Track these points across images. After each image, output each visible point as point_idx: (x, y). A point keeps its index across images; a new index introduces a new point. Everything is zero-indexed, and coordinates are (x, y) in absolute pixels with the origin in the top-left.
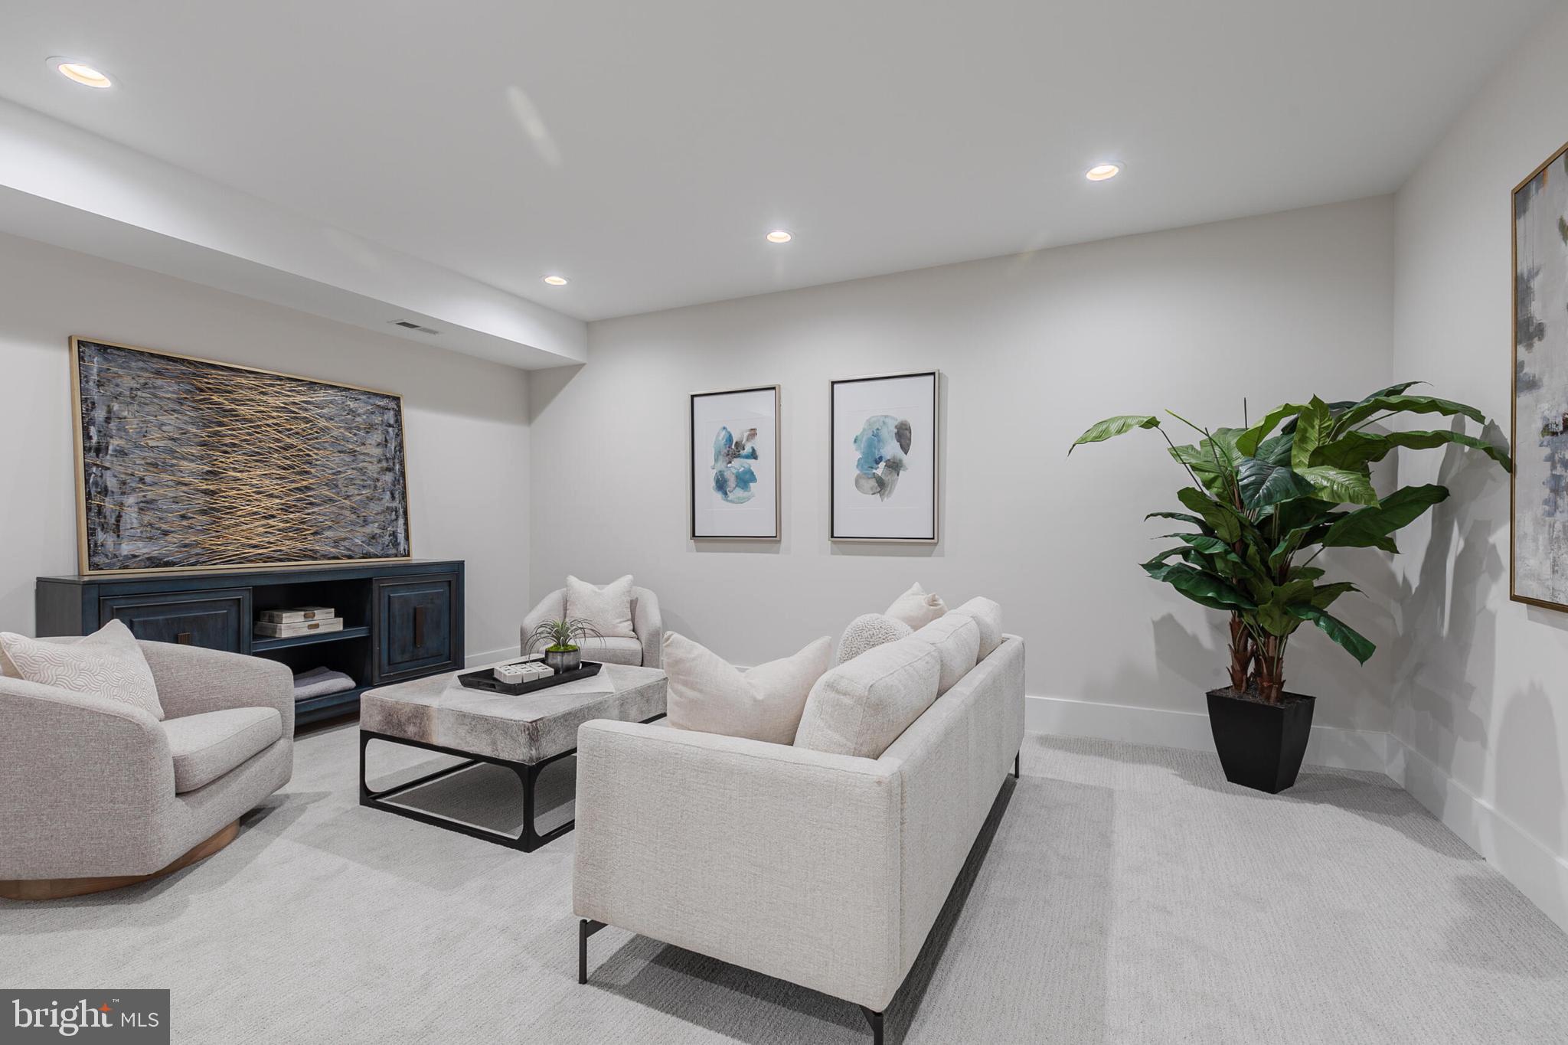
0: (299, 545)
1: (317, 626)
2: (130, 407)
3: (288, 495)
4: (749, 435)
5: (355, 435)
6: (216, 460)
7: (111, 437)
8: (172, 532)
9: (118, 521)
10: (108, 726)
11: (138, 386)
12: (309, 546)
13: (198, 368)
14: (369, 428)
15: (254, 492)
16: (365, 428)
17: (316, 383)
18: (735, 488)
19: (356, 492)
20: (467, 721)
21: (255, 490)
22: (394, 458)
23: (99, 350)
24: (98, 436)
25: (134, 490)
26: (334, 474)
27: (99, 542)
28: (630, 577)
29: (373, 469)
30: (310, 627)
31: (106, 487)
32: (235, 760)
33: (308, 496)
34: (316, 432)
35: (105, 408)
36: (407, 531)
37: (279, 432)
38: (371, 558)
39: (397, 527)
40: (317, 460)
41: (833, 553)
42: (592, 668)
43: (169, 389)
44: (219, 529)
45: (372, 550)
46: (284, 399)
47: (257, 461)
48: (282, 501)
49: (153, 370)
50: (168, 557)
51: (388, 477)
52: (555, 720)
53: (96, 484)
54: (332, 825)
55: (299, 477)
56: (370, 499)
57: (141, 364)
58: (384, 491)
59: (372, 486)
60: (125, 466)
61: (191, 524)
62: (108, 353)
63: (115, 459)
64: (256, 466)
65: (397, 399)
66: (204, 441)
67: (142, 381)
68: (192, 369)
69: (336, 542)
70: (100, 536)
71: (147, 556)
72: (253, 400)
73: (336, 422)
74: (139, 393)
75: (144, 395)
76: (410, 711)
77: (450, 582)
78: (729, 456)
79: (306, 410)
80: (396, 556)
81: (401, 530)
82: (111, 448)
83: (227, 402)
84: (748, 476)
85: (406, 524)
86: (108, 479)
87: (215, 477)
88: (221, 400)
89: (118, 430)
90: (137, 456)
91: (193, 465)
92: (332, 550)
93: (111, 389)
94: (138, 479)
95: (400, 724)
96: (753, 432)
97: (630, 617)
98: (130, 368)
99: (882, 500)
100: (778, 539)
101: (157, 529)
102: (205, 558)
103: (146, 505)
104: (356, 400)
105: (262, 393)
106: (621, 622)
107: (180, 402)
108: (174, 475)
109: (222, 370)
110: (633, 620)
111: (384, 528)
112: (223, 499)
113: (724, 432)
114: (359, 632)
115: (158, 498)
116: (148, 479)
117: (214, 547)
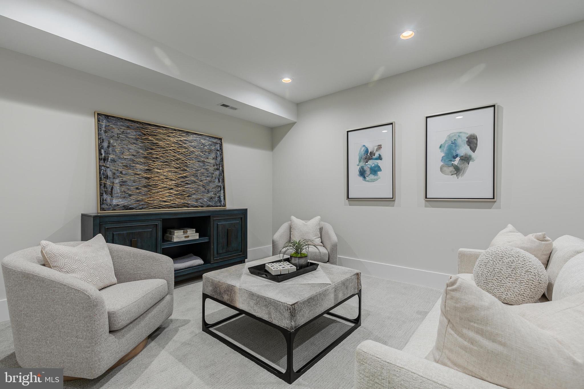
0: (182, 201)
1: (188, 237)
2: (117, 142)
3: (178, 180)
4: (377, 148)
5: (204, 154)
6: (150, 164)
7: (110, 154)
8: (133, 195)
9: (112, 190)
10: (75, 295)
11: (120, 133)
12: (186, 202)
13: (144, 125)
14: (210, 152)
15: (164, 178)
16: (208, 151)
17: (189, 132)
18: (369, 175)
19: (205, 179)
20: (255, 298)
21: (165, 177)
22: (220, 164)
23: (106, 117)
24: (105, 154)
25: (118, 177)
26: (196, 171)
27: (104, 199)
28: (319, 217)
29: (211, 169)
30: (186, 237)
31: (107, 175)
32: (142, 311)
33: (186, 180)
34: (189, 153)
35: (107, 142)
36: (224, 196)
37: (175, 153)
38: (210, 207)
39: (221, 194)
40: (189, 165)
41: (426, 206)
42: (314, 266)
43: (132, 134)
44: (151, 194)
45: (211, 204)
46: (177, 139)
47: (166, 165)
48: (176, 182)
49: (126, 126)
50: (131, 205)
51: (217, 173)
52: (304, 303)
53: (103, 174)
54: (188, 344)
55: (182, 172)
56: (210, 182)
57: (122, 123)
58: (215, 178)
59: (211, 176)
60: (115, 167)
61: (140, 191)
62: (109, 119)
63: (111, 163)
64: (166, 167)
65: (221, 139)
66: (145, 156)
67: (122, 130)
68: (141, 126)
69: (197, 200)
70: (105, 196)
71: (123, 205)
72: (165, 139)
73: (197, 149)
74: (121, 136)
75: (123, 136)
76: (225, 287)
77: (242, 218)
78: (367, 159)
79: (185, 143)
80: (220, 206)
81: (222, 195)
82: (109, 159)
83: (154, 140)
84: (376, 169)
85: (224, 193)
86: (108, 172)
87: (150, 171)
88: (152, 139)
89: (112, 151)
90: (119, 163)
91: (141, 166)
92: (195, 203)
93: (110, 134)
94: (120, 172)
95: (220, 293)
96: (379, 147)
97: (320, 236)
98: (117, 125)
99: (458, 178)
100: (394, 199)
101: (127, 193)
102: (145, 206)
103: (123, 183)
104: (205, 139)
105: (168, 136)
106: (316, 238)
107: (136, 139)
108: (134, 171)
109: (153, 126)
110: (321, 237)
111: (215, 194)
112: (153, 181)
113: (364, 148)
114: (205, 240)
115: (127, 180)
116: (124, 172)
117: (149, 202)
